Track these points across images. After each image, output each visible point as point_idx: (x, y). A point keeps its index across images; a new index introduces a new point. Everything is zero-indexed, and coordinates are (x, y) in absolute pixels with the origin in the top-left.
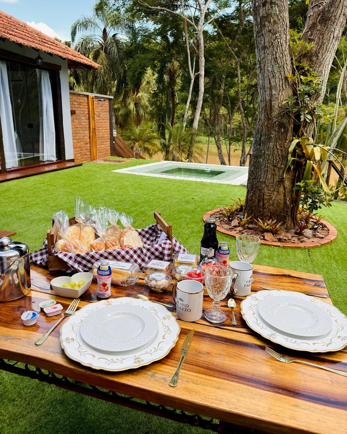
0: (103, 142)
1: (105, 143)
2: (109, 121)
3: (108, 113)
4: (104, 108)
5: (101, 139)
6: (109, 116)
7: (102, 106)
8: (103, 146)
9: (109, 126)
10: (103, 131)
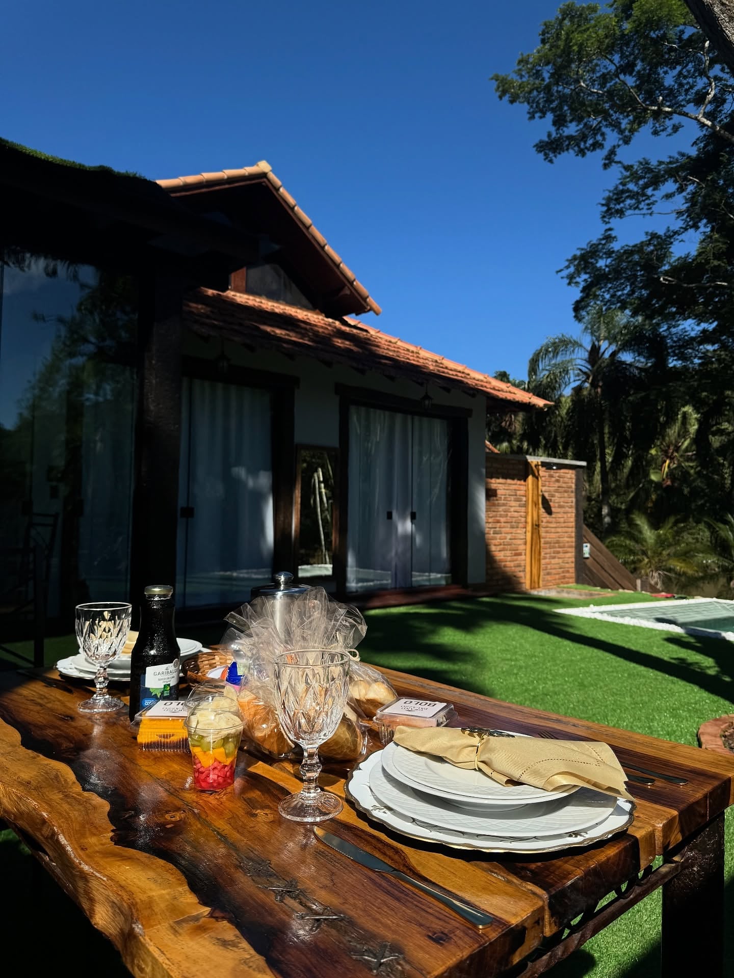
0: (558, 552)
1: (561, 555)
2: (574, 511)
3: (573, 495)
4: (564, 485)
5: (554, 547)
6: (574, 500)
7: (558, 481)
8: (556, 561)
9: (573, 519)
10: (559, 530)
